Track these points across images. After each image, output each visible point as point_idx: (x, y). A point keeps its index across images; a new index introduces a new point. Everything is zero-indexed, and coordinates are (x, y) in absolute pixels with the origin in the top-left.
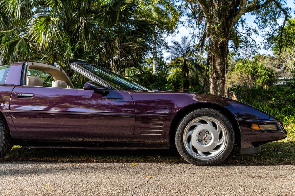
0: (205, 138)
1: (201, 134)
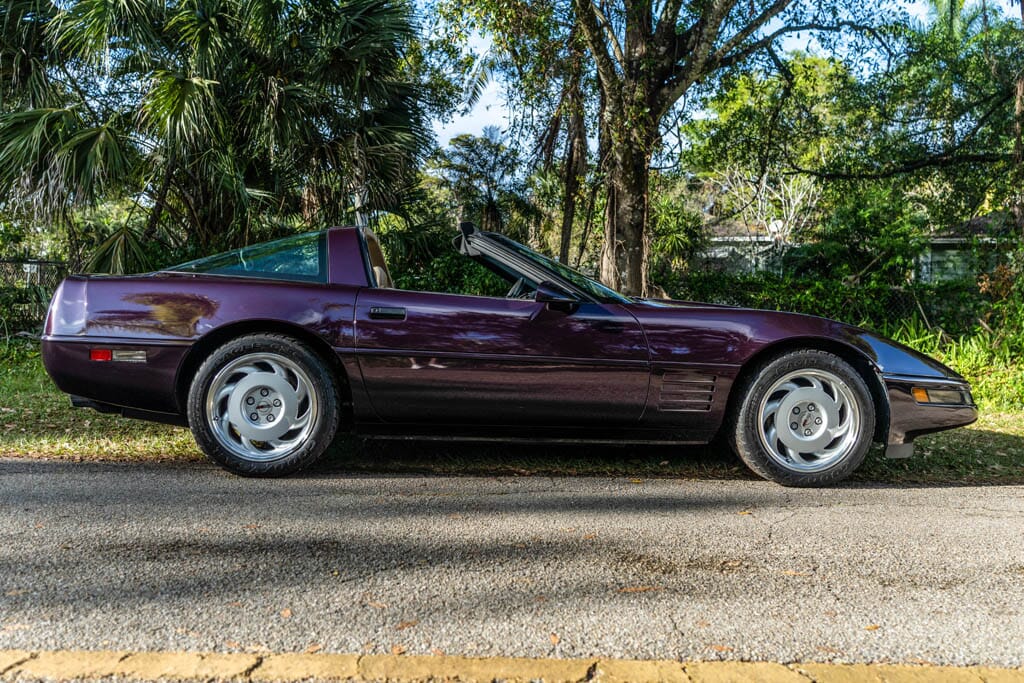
0: (806, 421)
1: (796, 411)
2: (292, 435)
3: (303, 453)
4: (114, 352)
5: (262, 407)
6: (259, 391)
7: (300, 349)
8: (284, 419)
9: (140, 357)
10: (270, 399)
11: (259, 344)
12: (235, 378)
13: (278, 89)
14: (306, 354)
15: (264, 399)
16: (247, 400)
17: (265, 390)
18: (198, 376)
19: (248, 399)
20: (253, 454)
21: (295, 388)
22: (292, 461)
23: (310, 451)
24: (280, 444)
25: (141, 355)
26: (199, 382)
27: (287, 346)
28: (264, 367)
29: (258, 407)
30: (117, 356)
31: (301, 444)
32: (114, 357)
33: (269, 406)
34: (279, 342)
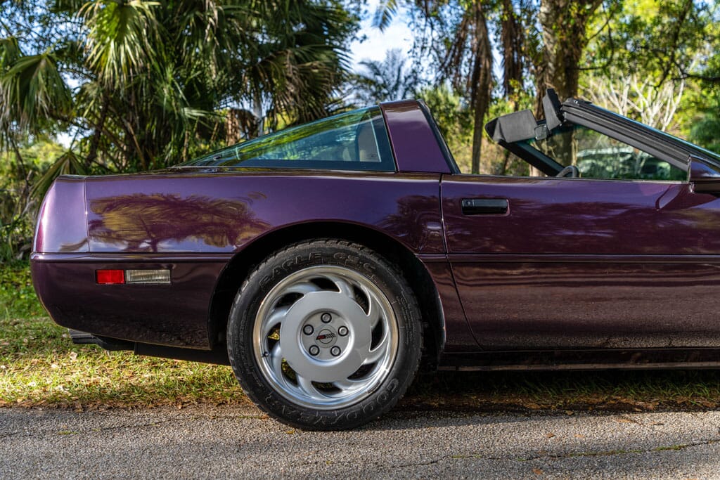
2: (364, 372)
3: (383, 396)
4: (128, 272)
5: (324, 337)
6: (318, 316)
7: (373, 258)
8: (353, 351)
9: (161, 277)
10: (334, 325)
11: (318, 254)
12: (288, 300)
13: (217, 9)
14: (381, 264)
15: (326, 326)
16: (304, 330)
17: (327, 314)
18: (239, 299)
19: (306, 329)
20: (317, 400)
21: (367, 311)
22: (369, 407)
23: (390, 393)
24: (350, 385)
25: (163, 275)
26: (242, 307)
27: (356, 255)
28: (324, 284)
29: (319, 338)
30: (131, 276)
31: (379, 385)
32: (129, 278)
33: (332, 335)
34: (344, 251)
